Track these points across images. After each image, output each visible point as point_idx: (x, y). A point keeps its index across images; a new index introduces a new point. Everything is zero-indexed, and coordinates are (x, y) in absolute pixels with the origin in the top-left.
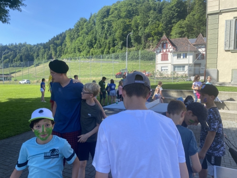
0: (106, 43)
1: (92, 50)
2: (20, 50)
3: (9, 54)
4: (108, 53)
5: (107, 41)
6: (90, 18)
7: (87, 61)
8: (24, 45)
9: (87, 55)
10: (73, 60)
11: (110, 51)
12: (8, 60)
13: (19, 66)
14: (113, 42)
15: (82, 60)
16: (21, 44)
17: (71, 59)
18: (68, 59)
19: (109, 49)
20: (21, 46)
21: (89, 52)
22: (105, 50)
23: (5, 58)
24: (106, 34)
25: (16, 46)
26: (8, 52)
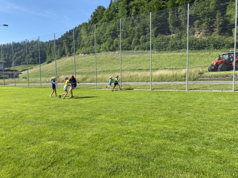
1: (116, 40)
2: (32, 47)
4: (138, 43)
8: (36, 42)
11: (141, 40)
12: (20, 57)
14: (144, 29)
17: (89, 53)
19: (139, 38)
20: (33, 43)
21: (112, 43)
22: (134, 40)
25: (28, 44)
26: (20, 50)
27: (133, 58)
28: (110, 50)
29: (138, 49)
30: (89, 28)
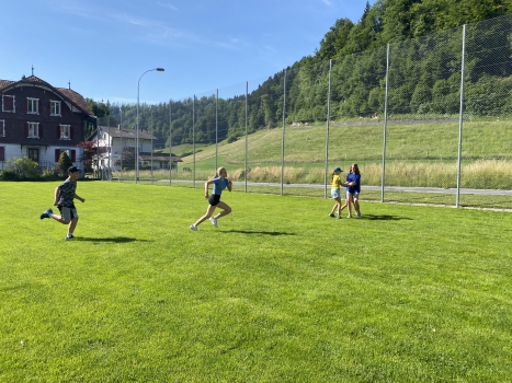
0: (418, 70)
1: (374, 91)
2: (203, 110)
3: (184, 117)
4: (428, 96)
5: (424, 64)
6: (365, 16)
7: (360, 121)
8: (211, 101)
9: (360, 105)
10: (317, 123)
11: (435, 89)
12: (180, 129)
13: (199, 142)
14: (443, 65)
15: (342, 120)
16: (204, 98)
17: (313, 121)
18: (303, 122)
19: (431, 85)
20: (206, 102)
21: (365, 97)
22: (417, 89)
23: (176, 126)
24: (417, 48)
25: (197, 104)
26: (182, 115)
27: (414, 131)
28: (360, 114)
29: (426, 111)
30: (315, 68)
